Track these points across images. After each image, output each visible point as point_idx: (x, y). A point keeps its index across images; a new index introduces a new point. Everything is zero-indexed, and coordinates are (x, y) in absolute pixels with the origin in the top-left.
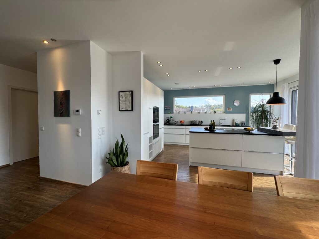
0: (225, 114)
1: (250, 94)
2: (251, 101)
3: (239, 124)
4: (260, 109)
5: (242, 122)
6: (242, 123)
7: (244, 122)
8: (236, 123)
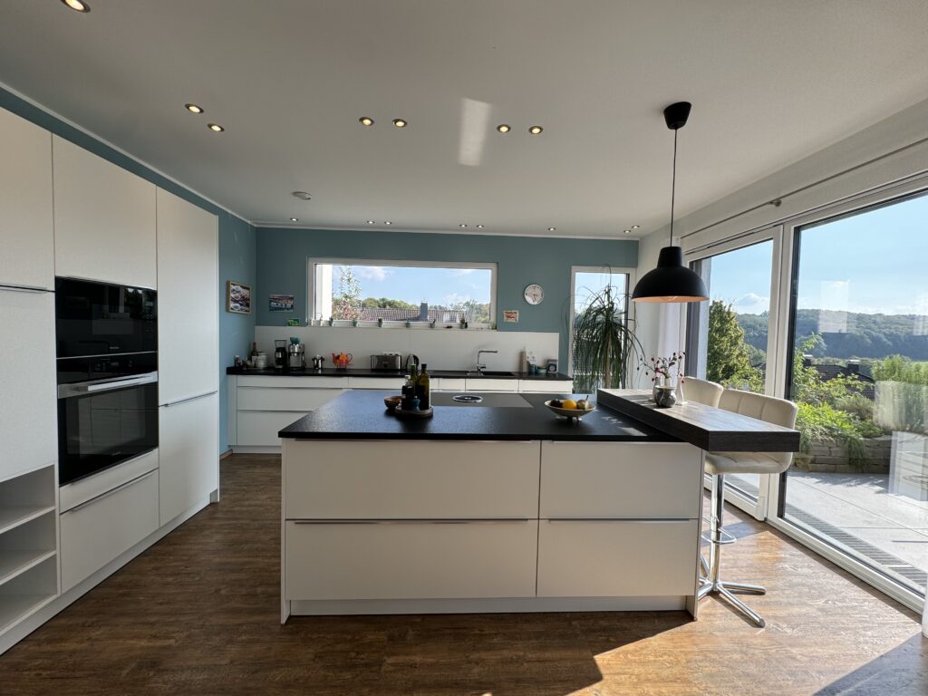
0: (495, 332)
1: (573, 267)
2: (576, 288)
3: (539, 368)
4: (600, 318)
5: (548, 361)
6: (549, 366)
7: (555, 361)
8: (531, 363)
